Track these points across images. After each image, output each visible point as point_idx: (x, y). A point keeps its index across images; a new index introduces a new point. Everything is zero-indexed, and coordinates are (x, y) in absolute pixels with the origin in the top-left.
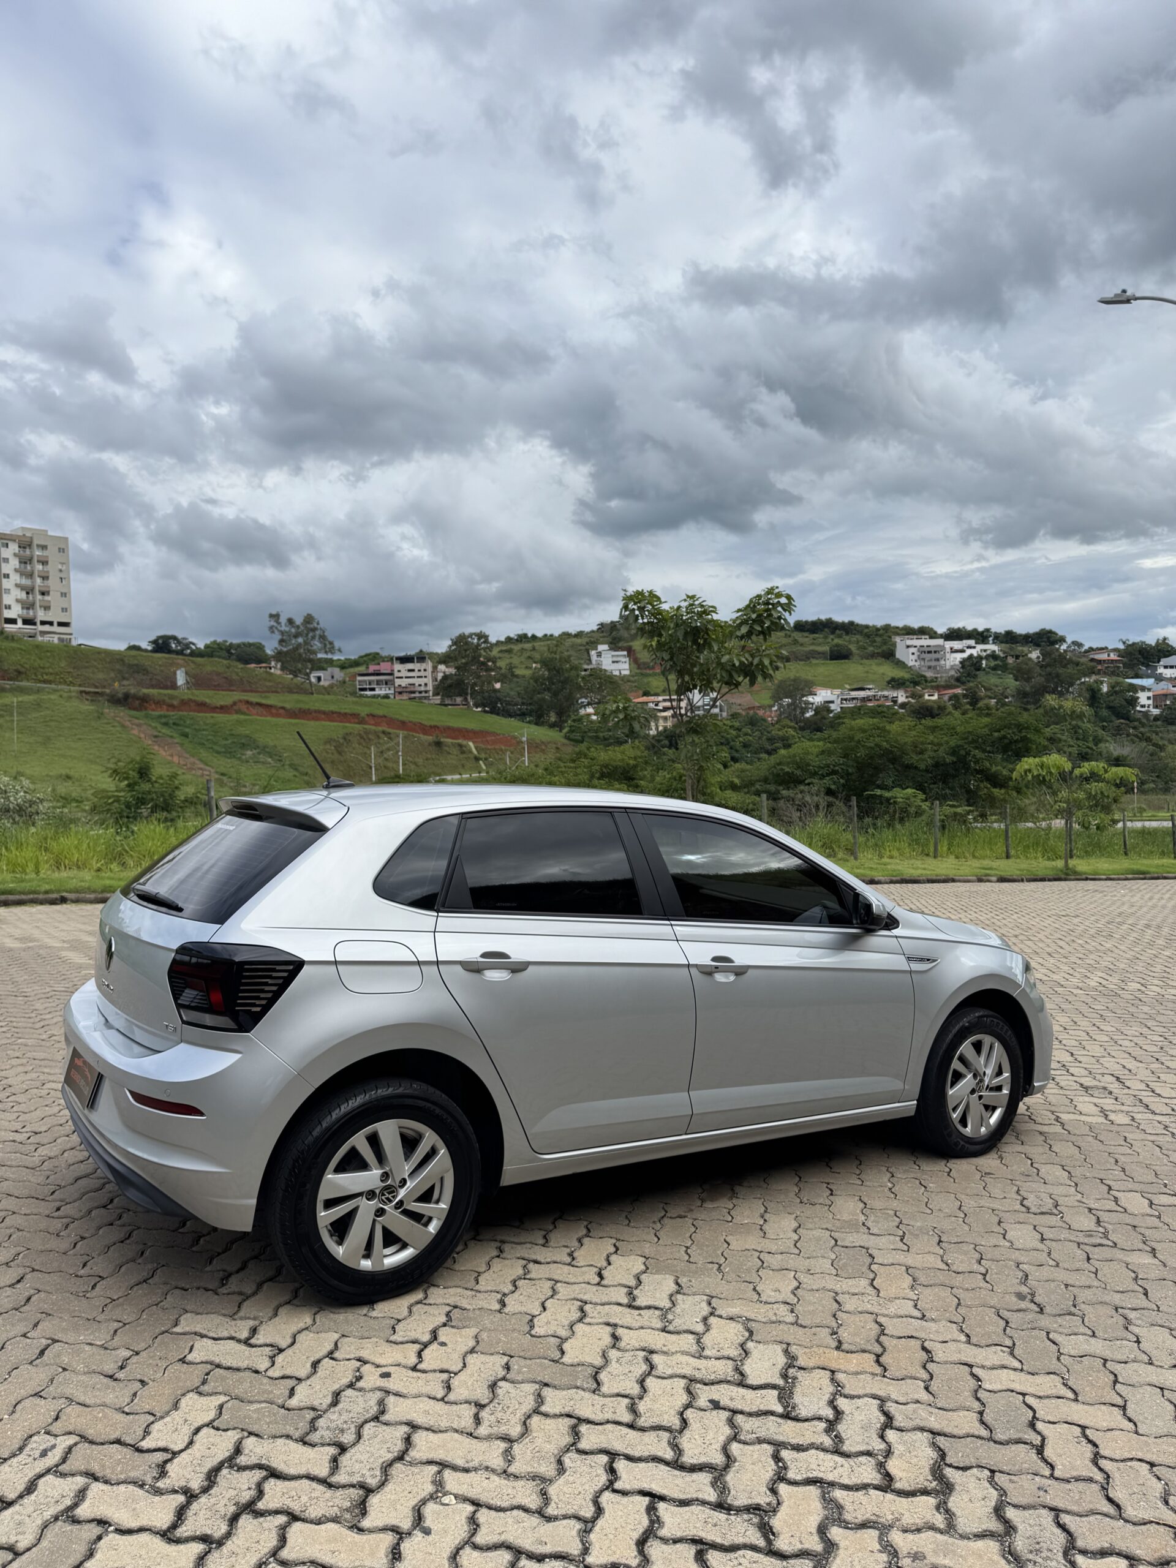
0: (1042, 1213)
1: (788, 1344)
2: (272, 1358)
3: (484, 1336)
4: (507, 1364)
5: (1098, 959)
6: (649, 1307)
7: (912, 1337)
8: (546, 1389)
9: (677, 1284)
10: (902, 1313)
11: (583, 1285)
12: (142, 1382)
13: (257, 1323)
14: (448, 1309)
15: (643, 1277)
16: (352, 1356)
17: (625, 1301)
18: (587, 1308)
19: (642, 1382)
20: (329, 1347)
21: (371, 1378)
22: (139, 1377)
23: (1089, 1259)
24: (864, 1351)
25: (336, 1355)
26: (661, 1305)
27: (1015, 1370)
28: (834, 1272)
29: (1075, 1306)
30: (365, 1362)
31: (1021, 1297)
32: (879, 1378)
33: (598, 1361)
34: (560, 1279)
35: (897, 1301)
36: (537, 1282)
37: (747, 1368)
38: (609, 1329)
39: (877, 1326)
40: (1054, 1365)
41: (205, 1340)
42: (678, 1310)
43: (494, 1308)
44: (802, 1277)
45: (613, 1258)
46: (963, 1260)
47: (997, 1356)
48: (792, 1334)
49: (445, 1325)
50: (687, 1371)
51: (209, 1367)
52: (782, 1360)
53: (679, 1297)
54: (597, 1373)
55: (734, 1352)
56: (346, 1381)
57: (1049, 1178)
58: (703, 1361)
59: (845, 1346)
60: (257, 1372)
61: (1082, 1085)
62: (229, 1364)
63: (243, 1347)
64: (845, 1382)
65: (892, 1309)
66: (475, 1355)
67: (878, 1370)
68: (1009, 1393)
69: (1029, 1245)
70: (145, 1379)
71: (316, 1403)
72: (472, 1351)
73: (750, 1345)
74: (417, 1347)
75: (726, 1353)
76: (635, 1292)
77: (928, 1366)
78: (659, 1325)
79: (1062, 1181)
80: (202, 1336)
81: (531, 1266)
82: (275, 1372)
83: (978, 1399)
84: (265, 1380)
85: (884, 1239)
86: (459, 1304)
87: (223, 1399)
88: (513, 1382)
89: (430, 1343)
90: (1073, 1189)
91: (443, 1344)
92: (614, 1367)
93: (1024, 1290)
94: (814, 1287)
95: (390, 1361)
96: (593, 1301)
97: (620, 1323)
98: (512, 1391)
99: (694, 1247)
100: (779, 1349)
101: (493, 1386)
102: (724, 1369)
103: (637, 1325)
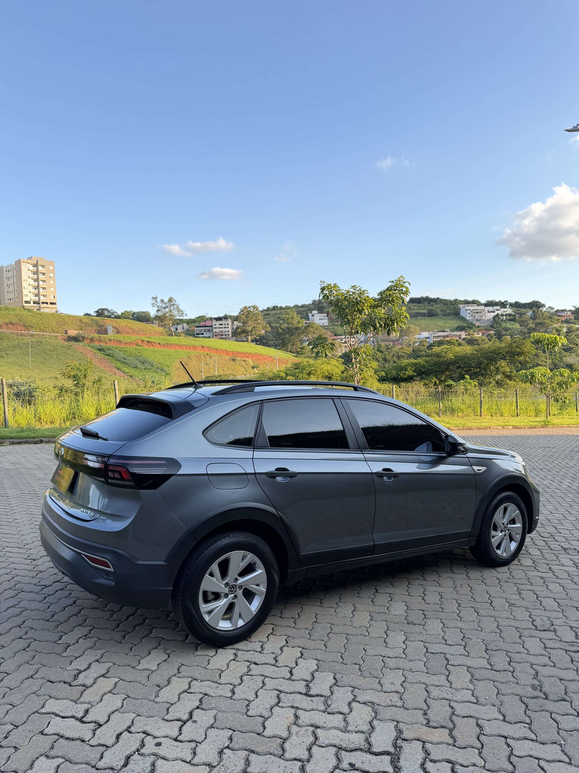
0: (544, 630)
1: (398, 722)
2: (94, 731)
3: (220, 715)
4: (231, 736)
5: (566, 472)
6: (318, 695)
7: (471, 717)
8: (252, 754)
9: (335, 678)
10: (465, 699)
11: (281, 680)
12: (15, 747)
13: (89, 706)
14: (201, 696)
15: (316, 674)
16: (141, 730)
17: (304, 691)
18: (282, 695)
19: (309, 749)
20: (129, 723)
21: (150, 747)
22: (14, 745)
23: (572, 661)
24: (443, 727)
25: (131, 730)
26: (325, 694)
27: (533, 740)
28: (426, 670)
29: (566, 694)
30: (148, 735)
31: (534, 687)
32: (451, 747)
33: (285, 734)
34: (268, 675)
35: (462, 691)
36: (255, 677)
37: (373, 740)
38: (293, 711)
39: (450, 709)
40: (556, 738)
41: (57, 717)
42: (334, 697)
43: (227, 696)
44: (407, 674)
45: (300, 661)
46: (500, 661)
47: (521, 731)
48: (400, 715)
49: (198, 708)
50: (337, 742)
51: (56, 737)
52: (394, 734)
53: (336, 688)
54: (283, 743)
55: (366, 728)
56: (134, 748)
57: (548, 608)
58: (347, 735)
59: (431, 724)
60: (83, 741)
61: (562, 547)
62: (68, 736)
63: (78, 723)
64: (431, 750)
65: (459, 696)
66: (213, 729)
67: (451, 741)
68: (529, 758)
69: (538, 652)
70: (17, 746)
71: (114, 765)
72: (212, 727)
73: (375, 722)
74: (180, 723)
75: (360, 728)
76: (310, 685)
77: (480, 737)
78: (322, 708)
79: (554, 609)
80: (57, 715)
81: (253, 666)
82: (93, 742)
83: (511, 763)
84: (88, 747)
85: (454, 648)
86: (208, 693)
87: (61, 760)
88: (233, 750)
89: (188, 720)
90: (561, 614)
91: (195, 722)
92: (294, 739)
93: (536, 682)
94: (414, 681)
95: (163, 734)
96: (286, 691)
97: (300, 706)
98: (232, 756)
99: (346, 654)
100: (392, 725)
101: (221, 753)
102: (358, 740)
103: (309, 708)
